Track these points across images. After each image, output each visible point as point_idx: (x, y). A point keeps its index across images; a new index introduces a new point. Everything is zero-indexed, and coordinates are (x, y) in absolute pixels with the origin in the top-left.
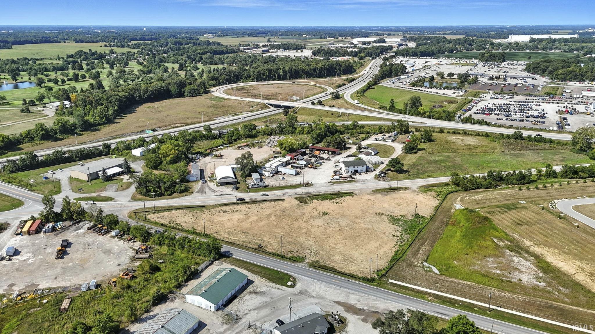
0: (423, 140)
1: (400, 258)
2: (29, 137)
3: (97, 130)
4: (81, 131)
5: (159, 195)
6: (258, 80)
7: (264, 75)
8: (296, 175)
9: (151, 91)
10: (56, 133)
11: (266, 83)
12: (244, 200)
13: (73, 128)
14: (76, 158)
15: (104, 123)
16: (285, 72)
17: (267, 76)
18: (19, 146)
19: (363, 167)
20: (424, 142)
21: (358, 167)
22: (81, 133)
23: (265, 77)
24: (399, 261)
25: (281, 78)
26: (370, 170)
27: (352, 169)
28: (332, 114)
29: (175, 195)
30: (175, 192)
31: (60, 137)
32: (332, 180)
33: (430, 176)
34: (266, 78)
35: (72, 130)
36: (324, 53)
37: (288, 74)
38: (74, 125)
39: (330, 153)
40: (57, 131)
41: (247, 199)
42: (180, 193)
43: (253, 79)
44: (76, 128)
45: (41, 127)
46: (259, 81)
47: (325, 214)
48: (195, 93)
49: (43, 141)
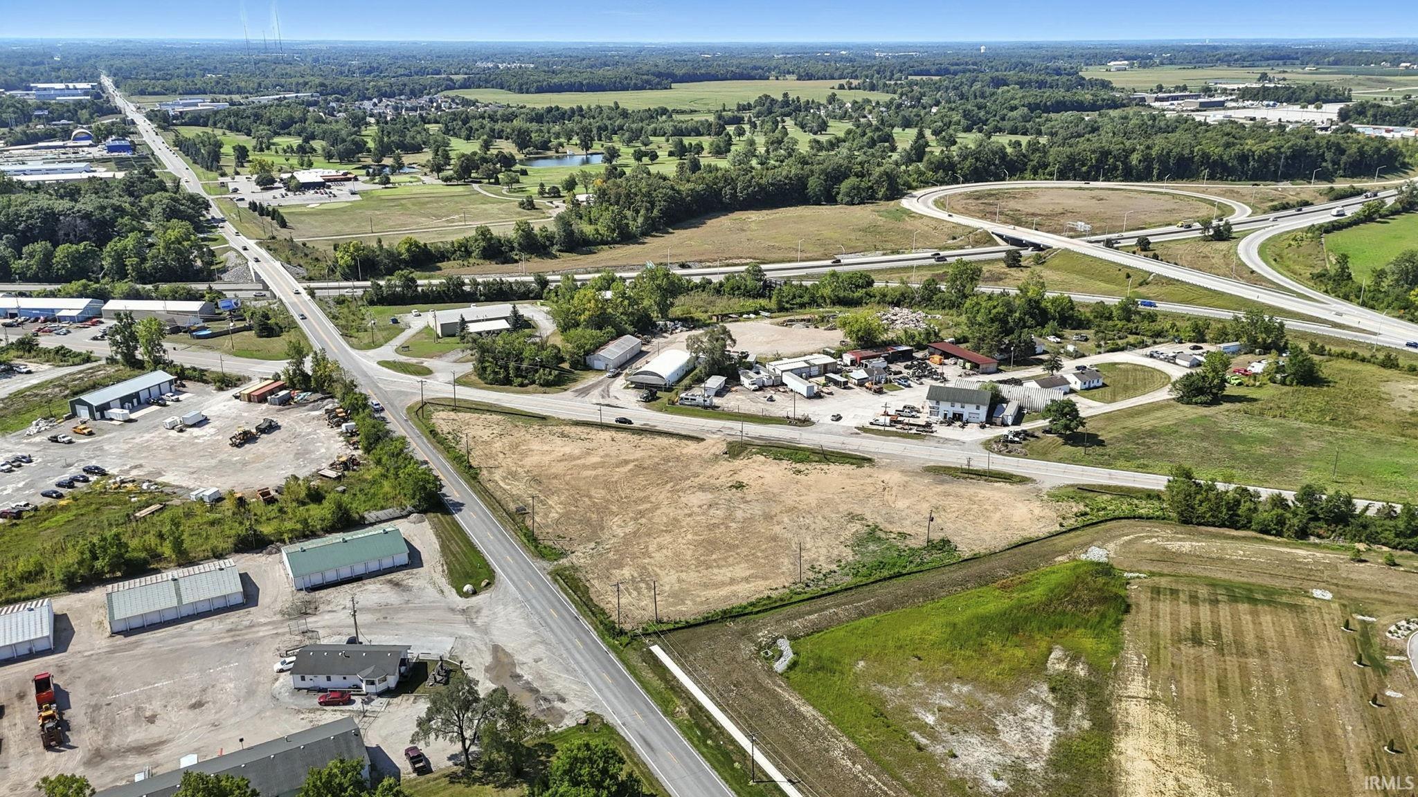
0: (1279, 376)
1: (747, 614)
2: (463, 251)
3: (591, 252)
4: (559, 251)
5: (505, 382)
6: (1062, 176)
7: (1083, 165)
8: (809, 398)
9: (759, 185)
10: (512, 249)
11: (1081, 184)
12: (630, 422)
13: (548, 243)
14: (481, 295)
15: (614, 242)
16: (1147, 159)
17: (1092, 167)
18: (439, 264)
19: (978, 408)
20: (1283, 383)
21: (963, 407)
22: (558, 254)
23: (1084, 169)
24: (739, 620)
25: (1132, 176)
26: (999, 421)
27: (945, 407)
28: (1128, 276)
29: (530, 388)
30: (533, 382)
31: (517, 257)
32: (871, 424)
33: (1145, 466)
34: (1088, 173)
35: (545, 247)
36: (1375, 116)
37: (1156, 166)
38: (550, 238)
39: (968, 365)
40: (516, 245)
41: (637, 424)
42: (541, 385)
43: (1051, 174)
44: (552, 245)
45: (484, 233)
46: (1068, 179)
47: (740, 486)
48: (864, 197)
49: (482, 261)
